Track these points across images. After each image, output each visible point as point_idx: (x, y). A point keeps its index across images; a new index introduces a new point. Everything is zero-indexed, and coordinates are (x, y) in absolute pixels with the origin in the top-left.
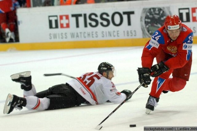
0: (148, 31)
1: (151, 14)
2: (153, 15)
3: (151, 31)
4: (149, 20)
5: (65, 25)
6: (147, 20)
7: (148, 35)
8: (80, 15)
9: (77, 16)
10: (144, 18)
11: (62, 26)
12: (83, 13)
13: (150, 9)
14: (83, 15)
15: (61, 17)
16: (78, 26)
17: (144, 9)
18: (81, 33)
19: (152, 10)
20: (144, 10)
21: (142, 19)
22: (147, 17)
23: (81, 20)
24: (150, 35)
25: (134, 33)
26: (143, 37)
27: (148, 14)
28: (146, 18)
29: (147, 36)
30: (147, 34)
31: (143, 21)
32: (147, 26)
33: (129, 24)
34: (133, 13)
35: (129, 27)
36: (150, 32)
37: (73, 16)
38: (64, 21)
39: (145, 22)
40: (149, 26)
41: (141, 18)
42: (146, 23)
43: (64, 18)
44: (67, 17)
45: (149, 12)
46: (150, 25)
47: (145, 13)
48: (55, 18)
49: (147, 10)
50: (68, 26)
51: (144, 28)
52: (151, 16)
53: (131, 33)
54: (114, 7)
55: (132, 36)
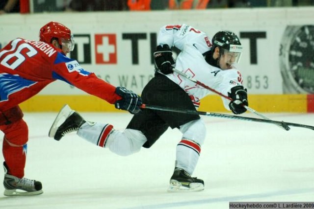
0: (297, 79)
1: (304, 38)
2: (308, 41)
3: (303, 78)
4: (300, 54)
5: (106, 58)
6: (294, 53)
7: (295, 88)
8: (143, 36)
9: (134, 38)
10: (288, 48)
11: (100, 59)
12: (148, 31)
13: (303, 28)
14: (149, 37)
15: (99, 39)
16: (135, 60)
17: (288, 27)
18: (142, 76)
19: (307, 31)
20: (290, 29)
21: (283, 50)
22: (294, 46)
23: (144, 46)
24: (299, 88)
25: (263, 82)
26: (284, 93)
27: (298, 40)
28: (292, 48)
29: (292, 90)
30: (292, 85)
31: (284, 56)
32: (295, 68)
33: (254, 60)
34: (263, 35)
35: (254, 66)
36: (301, 81)
37: (126, 36)
38: (105, 49)
39: (291, 58)
40: (299, 67)
41: (282, 47)
42: (293, 60)
43: (105, 40)
44: (112, 39)
45: (299, 36)
46: (300, 64)
47: (291, 37)
48: (85, 40)
49: (296, 30)
50: (113, 59)
51: (286, 71)
52: (304, 45)
53: (257, 81)
54: (221, 20)
55: (258, 87)
